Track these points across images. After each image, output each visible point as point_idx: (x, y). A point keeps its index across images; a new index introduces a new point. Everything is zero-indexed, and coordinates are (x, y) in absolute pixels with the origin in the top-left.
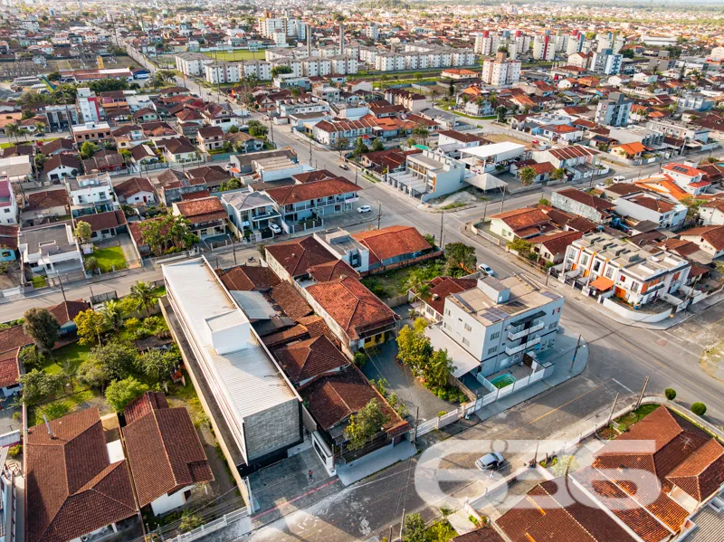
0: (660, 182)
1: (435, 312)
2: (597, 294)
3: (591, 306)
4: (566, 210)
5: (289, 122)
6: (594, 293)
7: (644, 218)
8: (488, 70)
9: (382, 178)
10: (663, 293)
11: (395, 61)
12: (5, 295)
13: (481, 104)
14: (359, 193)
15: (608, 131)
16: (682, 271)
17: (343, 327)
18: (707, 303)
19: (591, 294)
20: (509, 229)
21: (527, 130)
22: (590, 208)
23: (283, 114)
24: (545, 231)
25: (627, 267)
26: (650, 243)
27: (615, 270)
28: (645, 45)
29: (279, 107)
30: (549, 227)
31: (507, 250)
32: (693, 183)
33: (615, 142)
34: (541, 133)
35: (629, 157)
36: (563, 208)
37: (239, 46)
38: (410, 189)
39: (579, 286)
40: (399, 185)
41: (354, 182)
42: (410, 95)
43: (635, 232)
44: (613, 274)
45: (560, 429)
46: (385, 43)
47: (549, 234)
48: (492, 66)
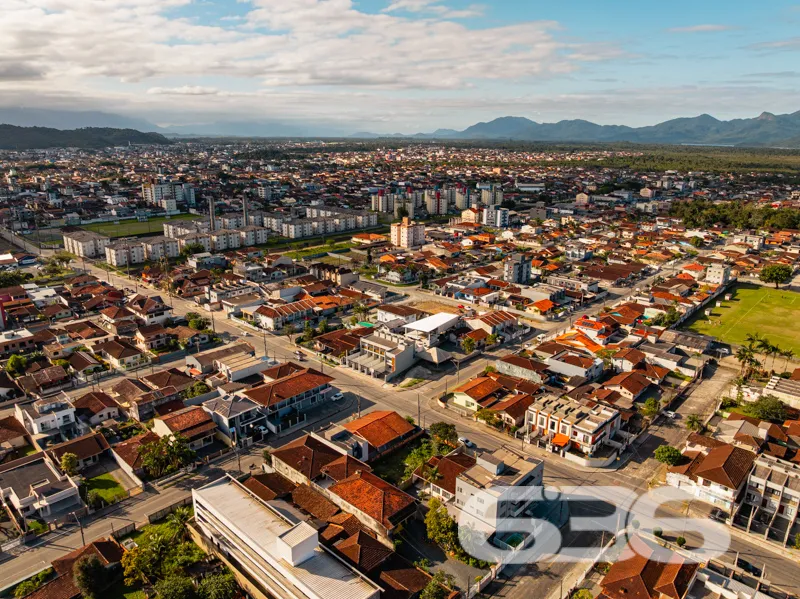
0: (575, 338)
1: (441, 490)
2: (559, 450)
3: (556, 460)
4: (510, 374)
5: (222, 308)
6: (556, 449)
7: (573, 374)
8: (396, 233)
9: (339, 361)
10: (606, 440)
11: (303, 228)
12: (4, 549)
13: (402, 273)
14: (331, 383)
15: (519, 290)
16: (615, 420)
17: (378, 519)
18: (640, 442)
19: (554, 451)
20: (471, 400)
21: (450, 295)
22: (530, 371)
23: (214, 300)
24: (501, 397)
25: (576, 424)
26: (584, 396)
27: (569, 428)
28: (521, 192)
29: (209, 293)
30: (503, 394)
31: (475, 419)
32: (599, 334)
33: (529, 301)
34: (462, 297)
35: (543, 313)
36: (507, 373)
37: (125, 215)
38: (372, 371)
39: (543, 445)
40: (359, 367)
41: (320, 370)
42: (337, 270)
43: (570, 388)
44: (566, 429)
45: (568, 571)
46: (281, 204)
47: (505, 400)
48: (399, 231)
